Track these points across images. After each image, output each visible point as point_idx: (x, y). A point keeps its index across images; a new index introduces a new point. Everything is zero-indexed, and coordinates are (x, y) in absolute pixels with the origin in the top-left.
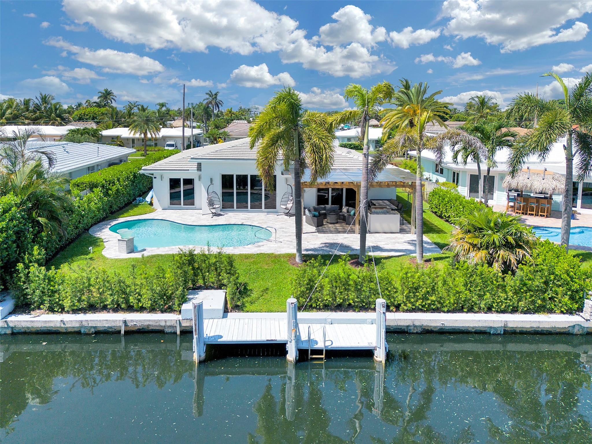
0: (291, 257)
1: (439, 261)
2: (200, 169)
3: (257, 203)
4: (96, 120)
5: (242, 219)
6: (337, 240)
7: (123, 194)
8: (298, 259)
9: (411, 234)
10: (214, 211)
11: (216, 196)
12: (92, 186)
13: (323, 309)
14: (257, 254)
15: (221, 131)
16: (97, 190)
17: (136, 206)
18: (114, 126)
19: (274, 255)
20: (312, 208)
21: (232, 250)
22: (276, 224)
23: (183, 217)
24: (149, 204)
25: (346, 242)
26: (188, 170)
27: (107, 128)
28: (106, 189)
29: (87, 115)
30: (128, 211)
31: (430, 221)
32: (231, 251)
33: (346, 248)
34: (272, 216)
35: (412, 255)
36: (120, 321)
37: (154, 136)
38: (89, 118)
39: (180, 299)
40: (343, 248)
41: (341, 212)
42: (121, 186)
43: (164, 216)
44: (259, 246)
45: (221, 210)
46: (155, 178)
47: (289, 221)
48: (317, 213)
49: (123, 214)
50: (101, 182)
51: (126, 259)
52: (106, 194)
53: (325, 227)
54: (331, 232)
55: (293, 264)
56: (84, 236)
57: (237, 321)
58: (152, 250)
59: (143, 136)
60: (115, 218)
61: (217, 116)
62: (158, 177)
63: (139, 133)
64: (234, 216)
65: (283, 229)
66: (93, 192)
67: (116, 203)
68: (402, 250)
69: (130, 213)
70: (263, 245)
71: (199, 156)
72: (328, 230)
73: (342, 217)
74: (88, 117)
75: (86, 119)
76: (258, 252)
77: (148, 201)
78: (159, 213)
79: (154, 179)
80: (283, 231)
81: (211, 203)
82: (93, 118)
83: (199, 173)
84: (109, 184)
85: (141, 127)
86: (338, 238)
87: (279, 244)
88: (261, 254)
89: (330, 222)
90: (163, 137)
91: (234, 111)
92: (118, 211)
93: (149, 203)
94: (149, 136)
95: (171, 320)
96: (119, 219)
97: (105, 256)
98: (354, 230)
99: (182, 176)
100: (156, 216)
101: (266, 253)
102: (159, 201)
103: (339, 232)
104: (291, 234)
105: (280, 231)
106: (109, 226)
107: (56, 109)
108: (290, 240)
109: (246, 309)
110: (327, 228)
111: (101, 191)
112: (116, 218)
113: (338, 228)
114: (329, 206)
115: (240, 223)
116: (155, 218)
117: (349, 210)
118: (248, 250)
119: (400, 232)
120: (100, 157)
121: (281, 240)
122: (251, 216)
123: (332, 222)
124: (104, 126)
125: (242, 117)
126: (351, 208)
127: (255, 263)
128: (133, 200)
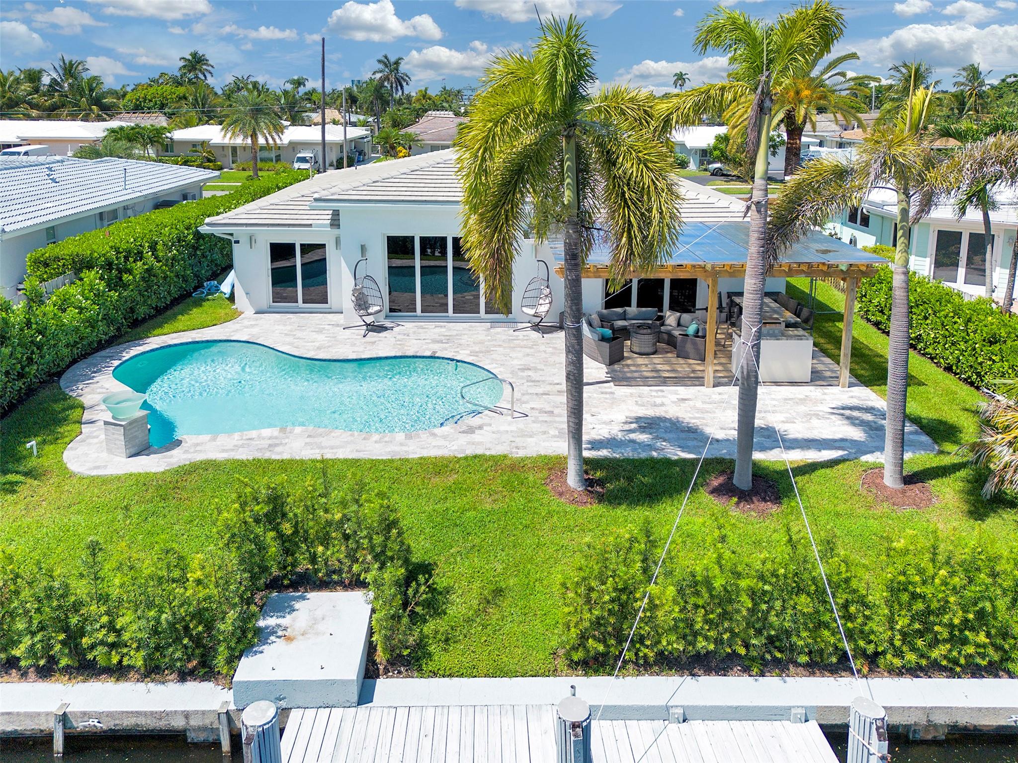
0: (555, 466)
1: (940, 479)
2: (336, 223)
3: (468, 296)
4: (166, 110)
5: (435, 341)
6: (663, 408)
7: (165, 278)
8: (572, 479)
9: (839, 388)
10: (369, 319)
11: (374, 286)
12: (81, 265)
13: (656, 663)
14: (466, 458)
15: (403, 131)
16: (90, 276)
17: (198, 303)
18: (200, 122)
19: (508, 462)
20: (595, 318)
21: (401, 444)
22: (513, 355)
23: (299, 334)
24: (228, 299)
25: (686, 414)
26: (310, 225)
27: (188, 125)
28: (118, 269)
29: (151, 101)
30: (174, 317)
31: (871, 346)
32: (397, 448)
33: (692, 435)
34: (502, 332)
35: (864, 458)
36: (47, 714)
37: (271, 141)
38: (154, 106)
39: (233, 645)
40: (683, 435)
41: (663, 324)
42: (159, 261)
43: (255, 331)
44: (471, 430)
45: (387, 317)
46: (237, 242)
47: (542, 348)
48: (608, 332)
49: (160, 326)
50: (104, 255)
51: (118, 478)
52: (116, 284)
53: (628, 366)
54: (645, 381)
55: (561, 494)
56: (45, 393)
57: (402, 713)
58: (197, 445)
59: (249, 141)
60: (139, 338)
61: (400, 102)
62: (244, 240)
63: (242, 137)
64: (414, 333)
65: (530, 373)
66: (81, 279)
67: (145, 301)
68: (835, 441)
69: (176, 324)
70: (480, 427)
71: (332, 194)
72: (636, 375)
73: (665, 336)
74: (151, 104)
75: (149, 108)
76: (469, 452)
77: (225, 291)
78: (246, 323)
79: (235, 246)
80: (530, 380)
81: (361, 303)
82: (162, 106)
83: (336, 232)
84: (126, 258)
85: (244, 124)
86: (664, 400)
87: (521, 423)
88: (475, 457)
89: (637, 351)
90: (291, 143)
91: (432, 93)
92: (151, 317)
93: (227, 296)
94: (261, 141)
95: (204, 713)
96: (148, 340)
97: (68, 465)
98: (700, 374)
99: (298, 238)
100: (237, 331)
101: (488, 453)
102: (247, 294)
103: (664, 381)
104: (549, 388)
105: (522, 378)
106: (116, 363)
107: (91, 90)
108: (548, 409)
109: (432, 666)
110: (633, 368)
111: (102, 278)
112: (141, 338)
113: (659, 367)
114: (633, 309)
115: (428, 353)
116: (233, 338)
117: (682, 322)
118: (441, 442)
119: (812, 381)
120: (129, 191)
121: (525, 408)
122: (454, 333)
123: (643, 350)
124: (181, 122)
125: (444, 104)
126: (686, 317)
127: (457, 490)
128: (196, 289)
